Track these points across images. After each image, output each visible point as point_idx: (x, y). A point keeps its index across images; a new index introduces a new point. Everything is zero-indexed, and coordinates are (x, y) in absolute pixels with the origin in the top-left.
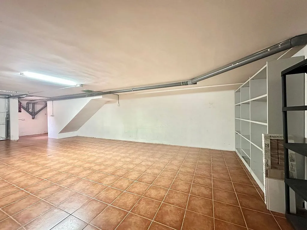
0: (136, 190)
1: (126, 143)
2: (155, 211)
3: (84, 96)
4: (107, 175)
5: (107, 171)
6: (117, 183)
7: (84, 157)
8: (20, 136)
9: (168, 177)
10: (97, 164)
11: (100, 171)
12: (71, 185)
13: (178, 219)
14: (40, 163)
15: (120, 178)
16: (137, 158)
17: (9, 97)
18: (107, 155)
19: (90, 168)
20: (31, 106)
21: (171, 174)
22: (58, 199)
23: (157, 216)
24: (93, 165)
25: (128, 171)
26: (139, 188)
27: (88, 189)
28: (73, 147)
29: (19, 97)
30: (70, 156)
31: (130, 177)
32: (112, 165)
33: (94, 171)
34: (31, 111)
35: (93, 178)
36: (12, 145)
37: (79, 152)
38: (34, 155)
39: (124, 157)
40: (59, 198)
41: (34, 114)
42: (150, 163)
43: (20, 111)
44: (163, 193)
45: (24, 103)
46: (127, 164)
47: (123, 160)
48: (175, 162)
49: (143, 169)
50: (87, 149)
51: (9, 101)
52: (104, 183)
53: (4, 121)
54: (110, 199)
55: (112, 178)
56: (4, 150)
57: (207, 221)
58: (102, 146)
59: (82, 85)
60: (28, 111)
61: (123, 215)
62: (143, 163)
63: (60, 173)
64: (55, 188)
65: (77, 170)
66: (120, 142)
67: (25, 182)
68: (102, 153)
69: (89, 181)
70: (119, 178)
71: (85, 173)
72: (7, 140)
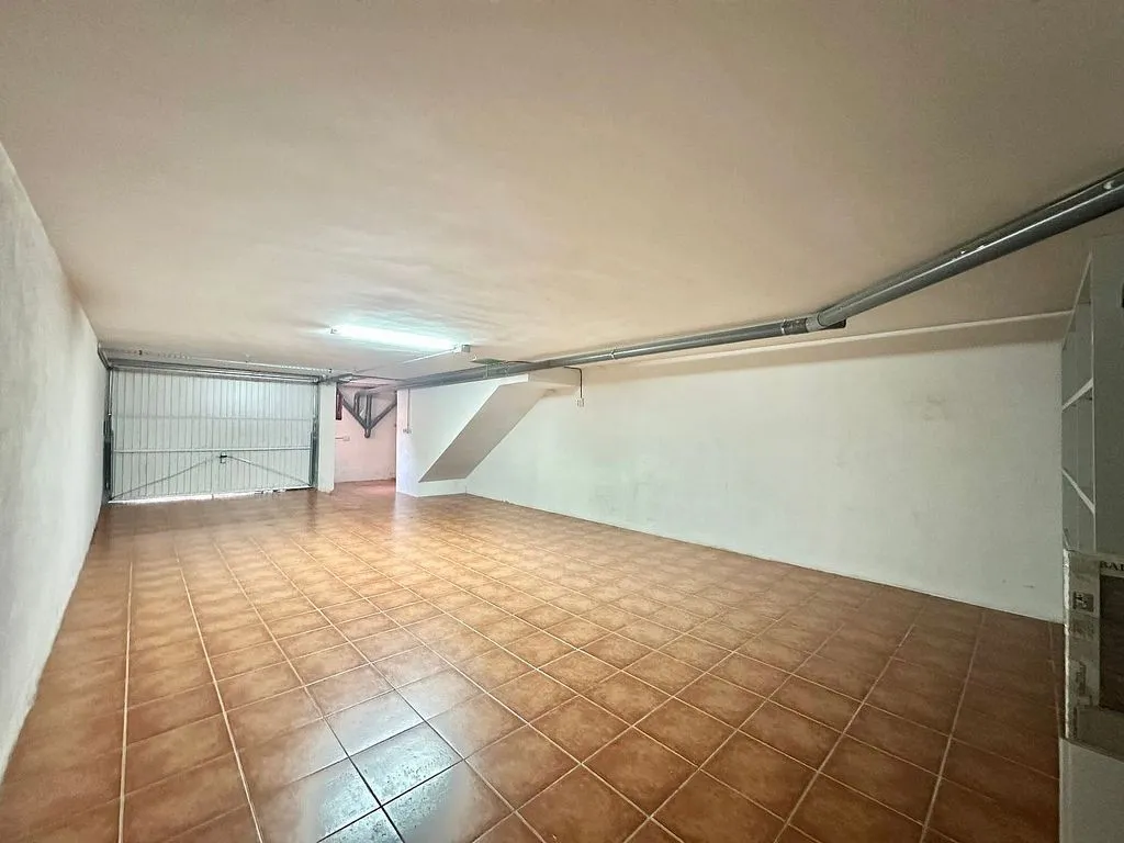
0: (570, 674)
1: (598, 529)
2: (599, 744)
3: (479, 377)
4: (506, 616)
5: (510, 604)
6: (527, 642)
7: (463, 558)
8: (338, 481)
9: (690, 661)
10: (489, 582)
11: (492, 602)
12: (414, 624)
13: (659, 785)
14: (364, 556)
15: (537, 631)
16: (610, 583)
17: (319, 381)
18: (527, 559)
19: (469, 589)
20: (363, 402)
21: (704, 655)
22: (378, 649)
23: (599, 757)
24: (480, 582)
25: (568, 619)
26: (582, 671)
27: (447, 642)
28: (448, 524)
29: (338, 381)
30: (432, 548)
31: (569, 635)
32: (528, 591)
33: (476, 599)
34: (363, 417)
35: (467, 616)
36: (320, 504)
37: (456, 540)
38: (355, 535)
39: (572, 575)
40: (381, 648)
41: (368, 425)
42: (646, 607)
43: (339, 418)
44: (646, 701)
45: (350, 396)
46: (572, 596)
47: (565, 581)
48: (742, 620)
49: (617, 619)
50: (479, 535)
51: (318, 392)
52: (493, 636)
53: (308, 443)
54: (492, 680)
55: (517, 626)
56: (304, 515)
57: (753, 822)
58: (522, 531)
59: (467, 348)
60: (357, 417)
61: (509, 726)
62: (625, 603)
63: (397, 589)
64: (380, 622)
65: (436, 589)
66: (580, 525)
67: (327, 595)
68: (516, 552)
69: (457, 623)
70: (535, 629)
71: (453, 599)
72: (312, 490)
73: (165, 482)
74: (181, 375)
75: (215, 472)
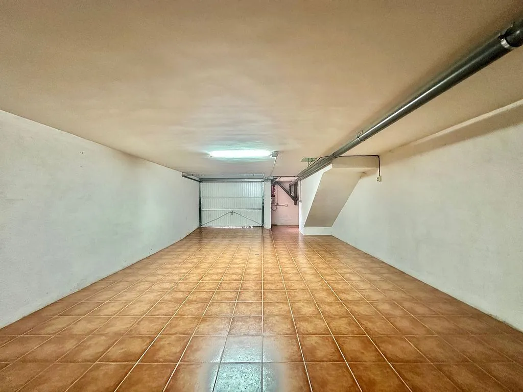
17: (264, 180)
20: (293, 188)
29: (270, 179)
34: (293, 196)
43: (273, 196)
51: (264, 185)
53: (261, 207)
60: (290, 196)
72: (262, 227)
75: (230, 218)
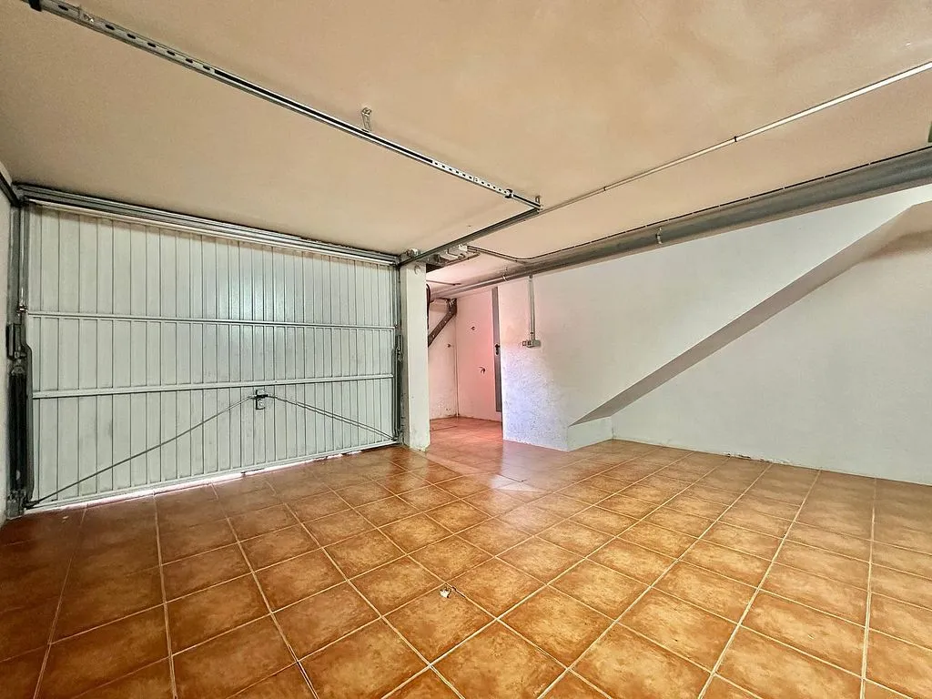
17: (399, 262)
51: (400, 280)
53: (387, 367)
72: (398, 448)
73: (153, 455)
74: (179, 233)
75: (247, 425)
